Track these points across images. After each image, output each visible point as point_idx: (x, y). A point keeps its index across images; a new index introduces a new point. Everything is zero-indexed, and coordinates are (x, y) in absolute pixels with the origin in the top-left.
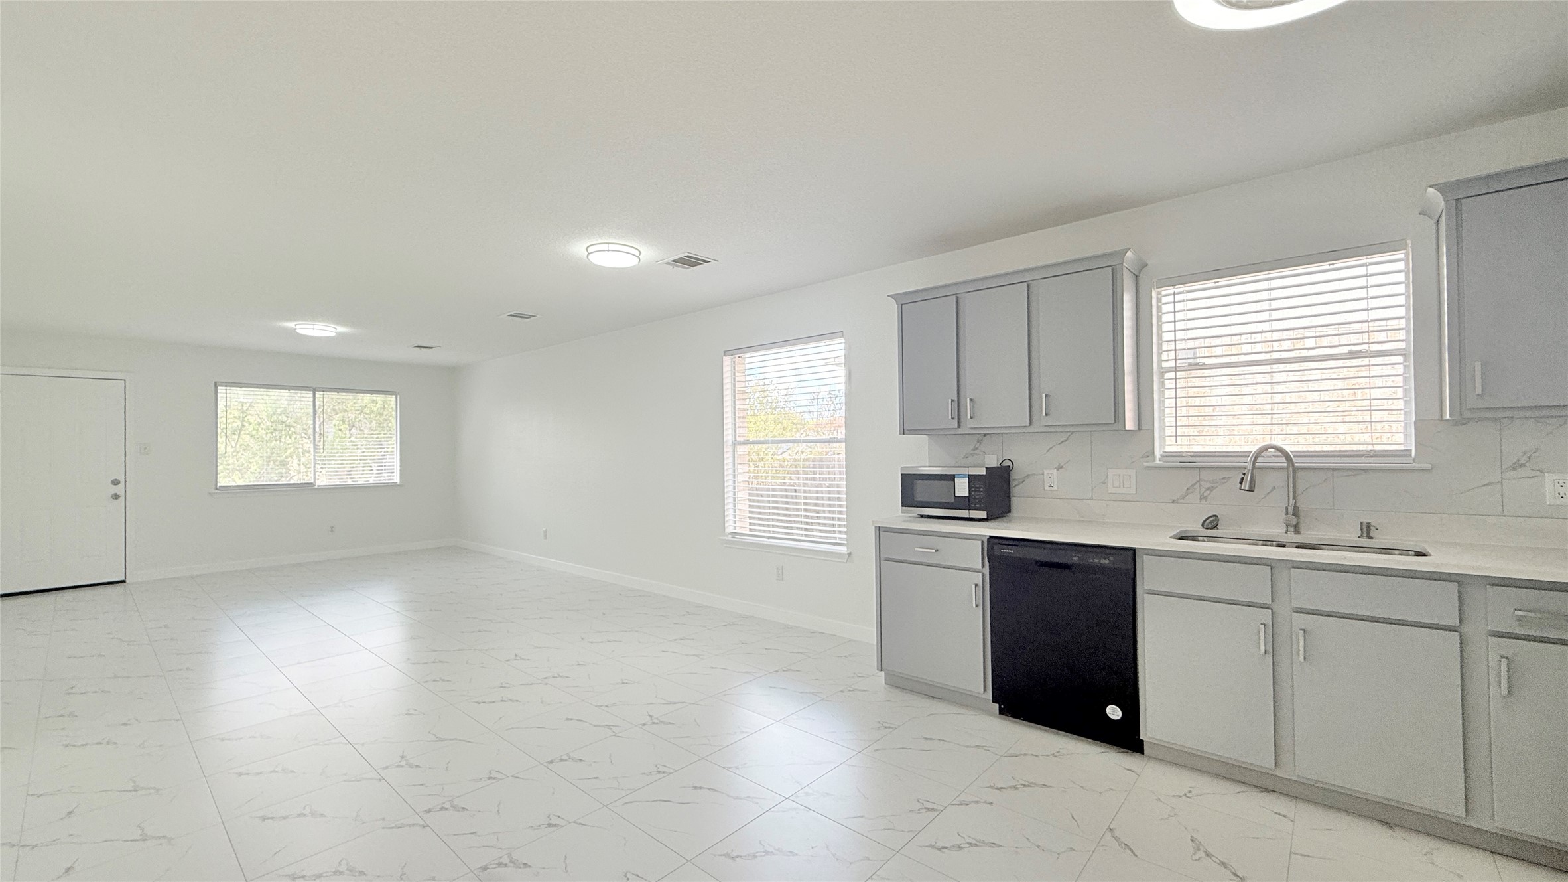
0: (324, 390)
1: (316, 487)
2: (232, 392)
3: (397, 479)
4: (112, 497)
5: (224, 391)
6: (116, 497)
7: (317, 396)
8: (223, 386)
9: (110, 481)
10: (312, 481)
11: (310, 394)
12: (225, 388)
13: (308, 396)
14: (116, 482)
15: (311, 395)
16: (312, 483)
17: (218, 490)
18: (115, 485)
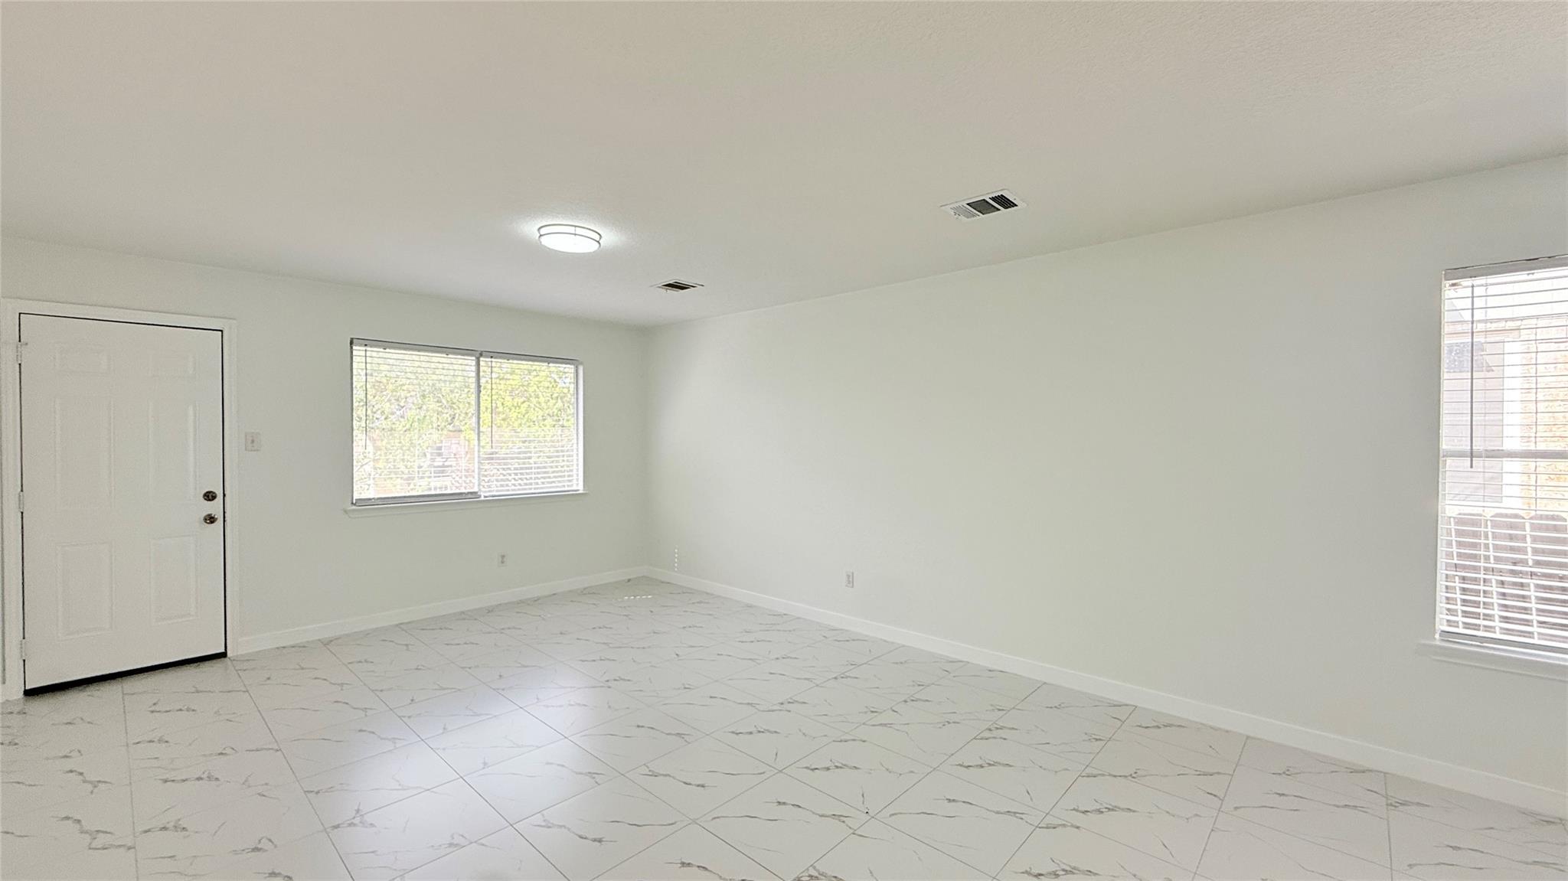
0: (493, 355)
1: (482, 498)
2: (374, 354)
3: (578, 486)
4: (205, 520)
5: (363, 353)
6: (210, 519)
7: (482, 363)
8: (361, 345)
9: (202, 495)
10: (476, 489)
11: (471, 361)
12: (364, 348)
13: (469, 362)
14: (210, 496)
15: (474, 363)
16: (475, 493)
17: (355, 505)
18: (210, 500)
